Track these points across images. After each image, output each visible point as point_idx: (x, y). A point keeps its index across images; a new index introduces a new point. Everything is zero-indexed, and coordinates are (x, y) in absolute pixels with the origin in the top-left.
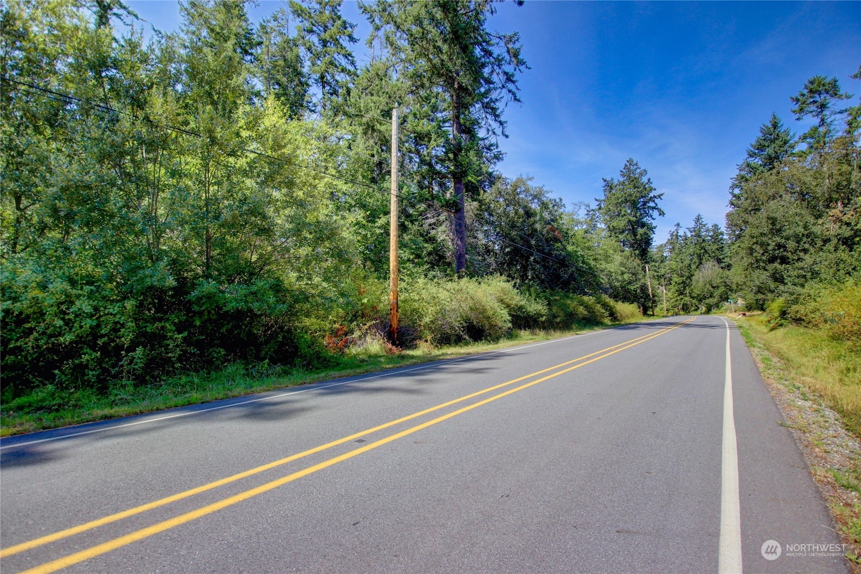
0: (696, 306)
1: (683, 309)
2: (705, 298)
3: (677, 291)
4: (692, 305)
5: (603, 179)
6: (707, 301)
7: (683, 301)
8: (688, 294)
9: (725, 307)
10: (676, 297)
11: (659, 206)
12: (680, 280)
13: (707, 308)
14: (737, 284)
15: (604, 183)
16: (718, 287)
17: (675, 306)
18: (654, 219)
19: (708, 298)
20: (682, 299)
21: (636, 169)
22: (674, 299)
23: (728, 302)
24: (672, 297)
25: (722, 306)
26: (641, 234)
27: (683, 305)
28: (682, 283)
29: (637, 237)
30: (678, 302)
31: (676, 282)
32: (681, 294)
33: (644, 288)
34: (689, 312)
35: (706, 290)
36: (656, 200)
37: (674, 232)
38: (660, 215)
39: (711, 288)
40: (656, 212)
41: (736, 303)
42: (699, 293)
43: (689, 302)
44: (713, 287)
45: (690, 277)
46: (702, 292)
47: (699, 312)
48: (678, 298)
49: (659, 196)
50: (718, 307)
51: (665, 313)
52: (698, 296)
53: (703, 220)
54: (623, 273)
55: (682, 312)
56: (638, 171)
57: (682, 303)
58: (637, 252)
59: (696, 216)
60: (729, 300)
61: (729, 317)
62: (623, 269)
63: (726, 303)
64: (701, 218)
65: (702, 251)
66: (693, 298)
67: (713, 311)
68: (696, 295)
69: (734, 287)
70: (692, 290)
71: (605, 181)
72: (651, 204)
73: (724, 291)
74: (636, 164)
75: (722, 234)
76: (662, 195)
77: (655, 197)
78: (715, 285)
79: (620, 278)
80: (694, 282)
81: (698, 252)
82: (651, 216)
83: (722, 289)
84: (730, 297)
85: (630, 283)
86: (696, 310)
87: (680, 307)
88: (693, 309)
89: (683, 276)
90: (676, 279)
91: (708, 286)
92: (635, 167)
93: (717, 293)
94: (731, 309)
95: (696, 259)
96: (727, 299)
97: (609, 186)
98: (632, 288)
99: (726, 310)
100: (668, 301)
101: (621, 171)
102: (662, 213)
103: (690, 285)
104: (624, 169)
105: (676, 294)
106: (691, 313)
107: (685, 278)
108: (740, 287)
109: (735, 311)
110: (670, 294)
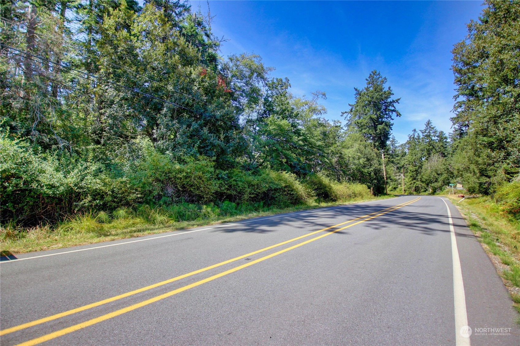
0: (425, 188)
1: (415, 190)
2: (431, 182)
3: (411, 177)
4: (422, 188)
5: (355, 88)
6: (433, 185)
7: (415, 184)
8: (419, 180)
9: (447, 190)
10: (411, 181)
11: (397, 109)
12: (414, 169)
13: (433, 190)
14: (458, 169)
15: (355, 92)
16: (442, 174)
17: (410, 188)
18: (393, 119)
19: (434, 182)
20: (415, 183)
21: (379, 78)
22: (410, 183)
23: (449, 186)
24: (408, 181)
25: (444, 189)
26: (380, 129)
27: (415, 187)
28: (415, 171)
29: (377, 131)
30: (412, 185)
31: (411, 170)
32: (415, 179)
33: (377, 172)
34: (420, 193)
35: (432, 176)
36: (395, 105)
37: (411, 136)
38: (397, 116)
39: (436, 175)
40: (394, 113)
41: (455, 187)
42: (427, 178)
43: (419, 186)
44: (438, 174)
45: (420, 167)
46: (429, 178)
47: (427, 193)
48: (412, 182)
49: (397, 101)
50: (441, 189)
51: (403, 193)
52: (426, 180)
53: (432, 124)
54: (359, 159)
55: (415, 193)
56: (380, 79)
57: (415, 186)
58: (377, 144)
59: (427, 121)
60: (450, 185)
61: (450, 199)
62: (359, 154)
63: (447, 187)
64: (431, 123)
65: (431, 147)
66: (423, 182)
67: (438, 192)
68: (424, 180)
69: (455, 172)
70: (422, 176)
71: (356, 90)
72: (391, 108)
73: (446, 177)
74: (379, 74)
75: (446, 138)
76: (399, 99)
77: (393, 101)
78: (439, 172)
79: (356, 162)
80: (423, 170)
81: (428, 147)
82: (391, 117)
83: (445, 175)
84: (452, 182)
85: (364, 167)
86: (425, 191)
87: (414, 188)
88: (423, 190)
89: (416, 166)
90: (411, 168)
91: (434, 173)
92: (378, 76)
93: (441, 179)
94: (452, 191)
95: (425, 153)
96: (448, 184)
97: (359, 93)
98: (366, 171)
99: (448, 192)
100: (406, 184)
101: (367, 80)
102: (399, 115)
103: (420, 173)
104: (369, 78)
105: (411, 179)
106: (421, 194)
107: (417, 167)
108: (461, 172)
109: (455, 193)
110: (407, 179)
